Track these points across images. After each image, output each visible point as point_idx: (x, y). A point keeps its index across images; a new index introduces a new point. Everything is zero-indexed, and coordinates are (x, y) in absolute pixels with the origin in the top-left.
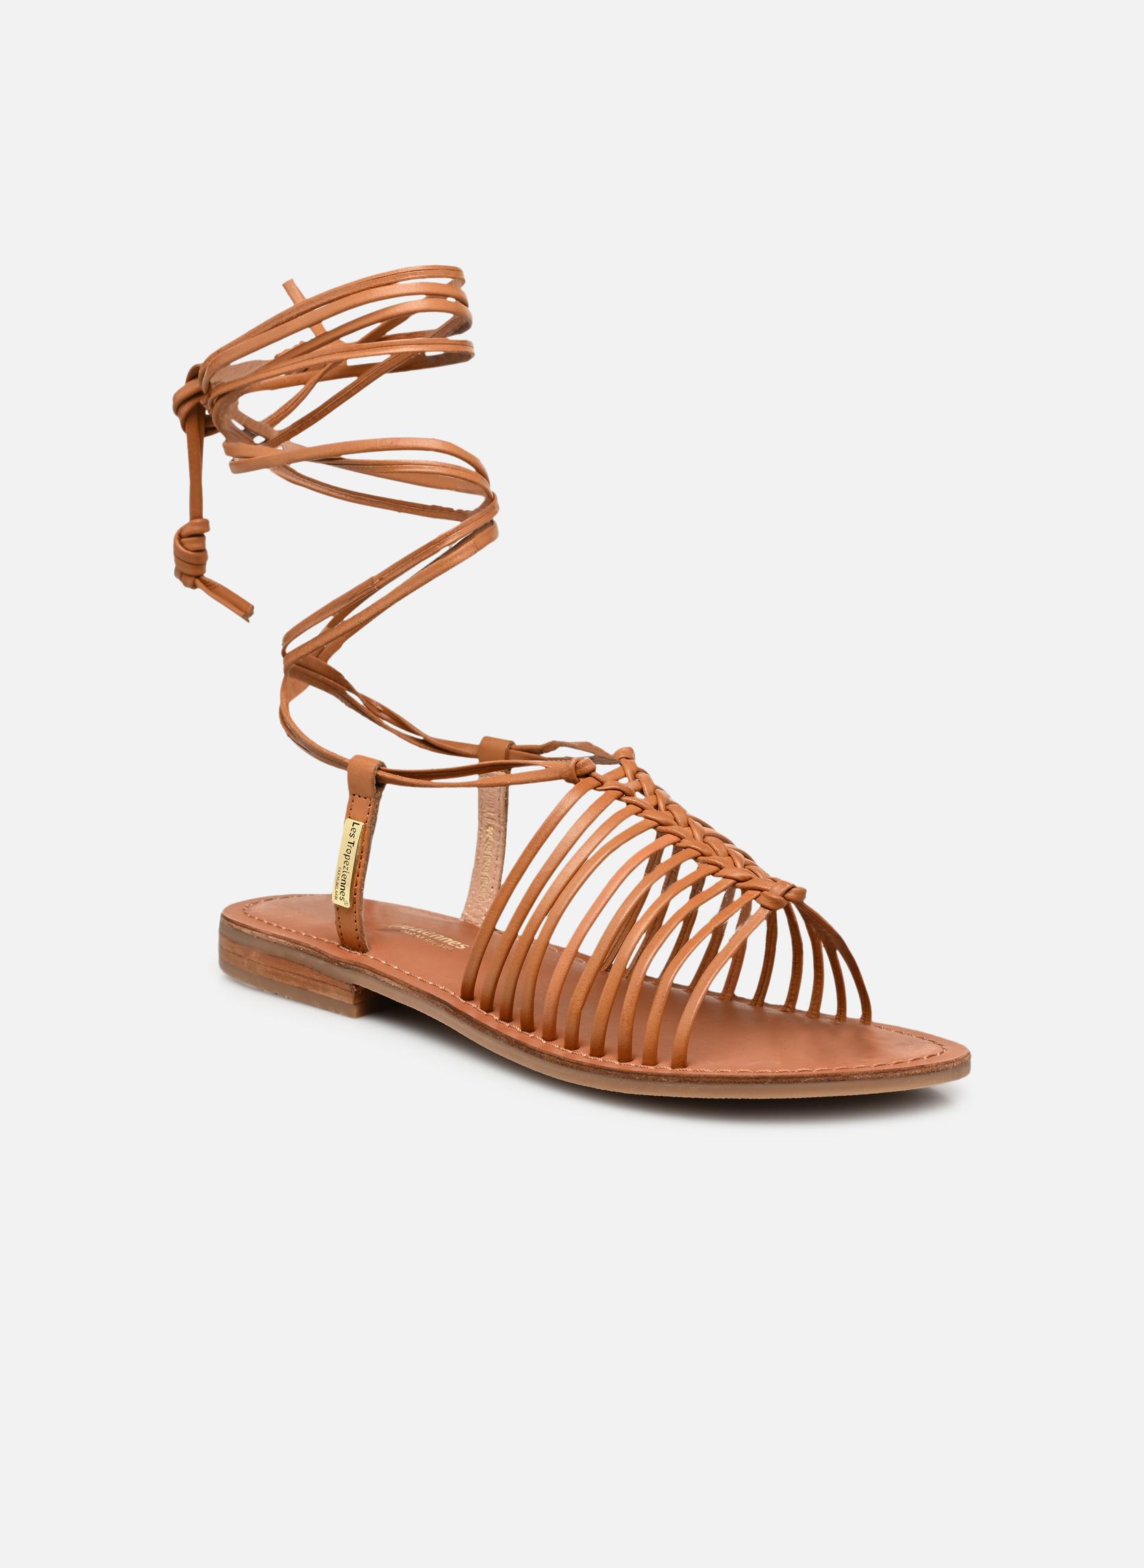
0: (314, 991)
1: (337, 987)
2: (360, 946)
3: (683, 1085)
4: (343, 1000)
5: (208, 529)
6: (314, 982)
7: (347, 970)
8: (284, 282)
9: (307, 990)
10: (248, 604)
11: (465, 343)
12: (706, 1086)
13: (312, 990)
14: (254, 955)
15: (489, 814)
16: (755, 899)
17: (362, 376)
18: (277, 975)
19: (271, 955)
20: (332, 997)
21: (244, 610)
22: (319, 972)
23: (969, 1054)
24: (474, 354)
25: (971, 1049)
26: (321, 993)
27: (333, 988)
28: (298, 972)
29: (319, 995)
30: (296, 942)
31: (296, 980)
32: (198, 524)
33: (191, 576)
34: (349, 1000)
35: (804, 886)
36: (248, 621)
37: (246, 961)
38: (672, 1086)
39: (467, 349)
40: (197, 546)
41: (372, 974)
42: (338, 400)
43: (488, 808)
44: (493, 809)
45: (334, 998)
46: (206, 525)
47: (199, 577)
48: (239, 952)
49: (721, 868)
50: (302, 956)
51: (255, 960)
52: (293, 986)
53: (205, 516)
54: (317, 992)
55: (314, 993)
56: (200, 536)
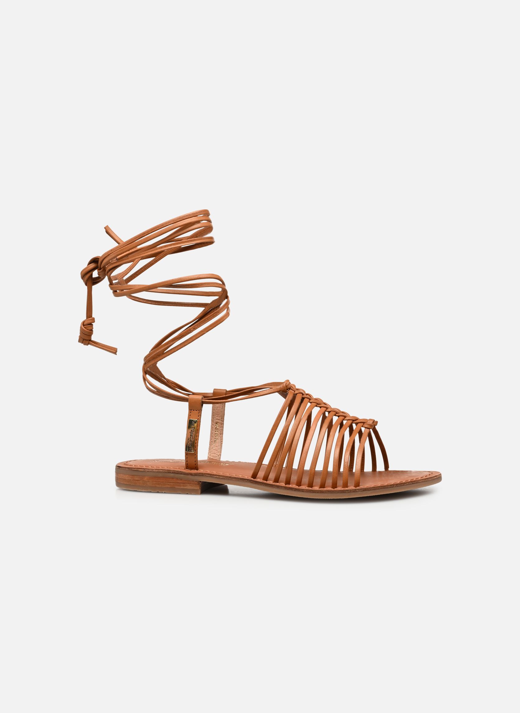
0: (179, 487)
1: (190, 484)
2: (196, 468)
3: (365, 492)
4: (194, 488)
5: (94, 322)
6: (179, 484)
7: (196, 476)
8: (105, 226)
9: (174, 487)
10: (115, 348)
11: (212, 238)
12: (374, 491)
13: (177, 487)
14: (145, 479)
15: (217, 418)
16: (362, 427)
17: (157, 257)
18: (158, 484)
19: (155, 477)
20: (187, 488)
21: (114, 351)
22: (181, 480)
23: (440, 474)
24: (215, 242)
25: (441, 472)
26: (182, 487)
27: (188, 485)
28: (170, 481)
29: (181, 488)
30: (168, 470)
31: (169, 484)
32: (91, 320)
33: (87, 340)
34: (198, 488)
35: (377, 421)
36: (116, 354)
37: (141, 482)
38: (361, 493)
39: (212, 240)
40: (90, 328)
41: (209, 476)
42: (147, 267)
43: (216, 416)
44: (218, 416)
45: (189, 488)
46: (93, 320)
47: (90, 340)
48: (137, 479)
49: (345, 417)
50: (172, 475)
51: (147, 480)
52: (167, 487)
53: (93, 316)
54: (180, 488)
55: (179, 488)
56: (91, 324)
